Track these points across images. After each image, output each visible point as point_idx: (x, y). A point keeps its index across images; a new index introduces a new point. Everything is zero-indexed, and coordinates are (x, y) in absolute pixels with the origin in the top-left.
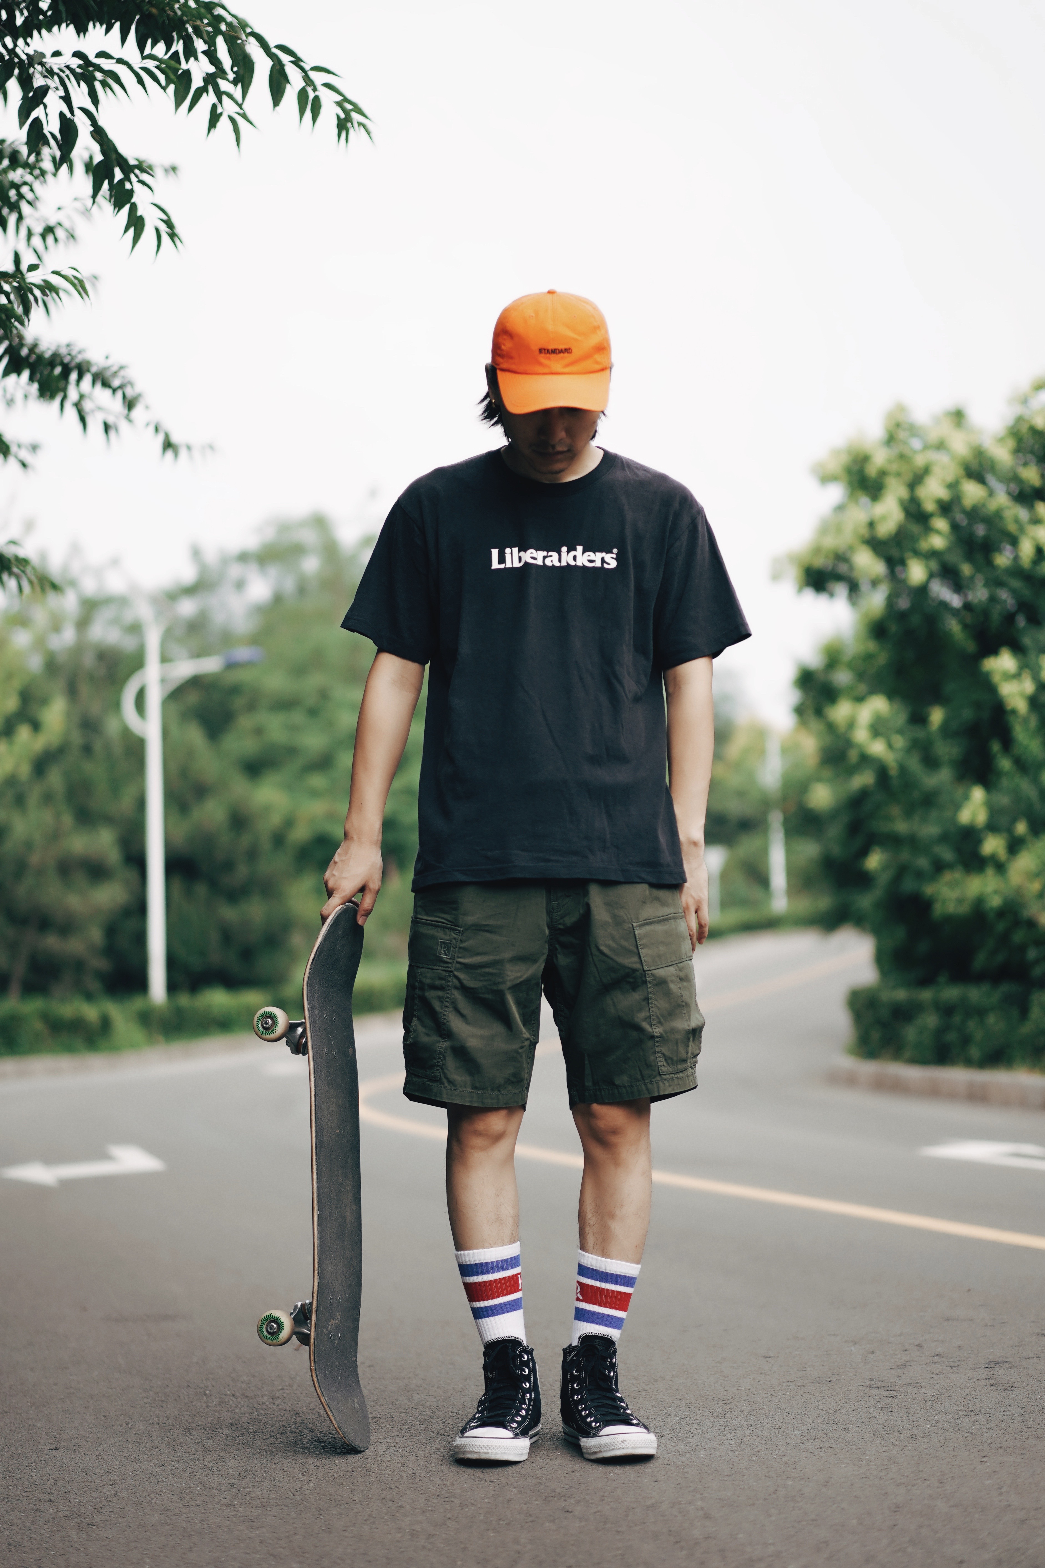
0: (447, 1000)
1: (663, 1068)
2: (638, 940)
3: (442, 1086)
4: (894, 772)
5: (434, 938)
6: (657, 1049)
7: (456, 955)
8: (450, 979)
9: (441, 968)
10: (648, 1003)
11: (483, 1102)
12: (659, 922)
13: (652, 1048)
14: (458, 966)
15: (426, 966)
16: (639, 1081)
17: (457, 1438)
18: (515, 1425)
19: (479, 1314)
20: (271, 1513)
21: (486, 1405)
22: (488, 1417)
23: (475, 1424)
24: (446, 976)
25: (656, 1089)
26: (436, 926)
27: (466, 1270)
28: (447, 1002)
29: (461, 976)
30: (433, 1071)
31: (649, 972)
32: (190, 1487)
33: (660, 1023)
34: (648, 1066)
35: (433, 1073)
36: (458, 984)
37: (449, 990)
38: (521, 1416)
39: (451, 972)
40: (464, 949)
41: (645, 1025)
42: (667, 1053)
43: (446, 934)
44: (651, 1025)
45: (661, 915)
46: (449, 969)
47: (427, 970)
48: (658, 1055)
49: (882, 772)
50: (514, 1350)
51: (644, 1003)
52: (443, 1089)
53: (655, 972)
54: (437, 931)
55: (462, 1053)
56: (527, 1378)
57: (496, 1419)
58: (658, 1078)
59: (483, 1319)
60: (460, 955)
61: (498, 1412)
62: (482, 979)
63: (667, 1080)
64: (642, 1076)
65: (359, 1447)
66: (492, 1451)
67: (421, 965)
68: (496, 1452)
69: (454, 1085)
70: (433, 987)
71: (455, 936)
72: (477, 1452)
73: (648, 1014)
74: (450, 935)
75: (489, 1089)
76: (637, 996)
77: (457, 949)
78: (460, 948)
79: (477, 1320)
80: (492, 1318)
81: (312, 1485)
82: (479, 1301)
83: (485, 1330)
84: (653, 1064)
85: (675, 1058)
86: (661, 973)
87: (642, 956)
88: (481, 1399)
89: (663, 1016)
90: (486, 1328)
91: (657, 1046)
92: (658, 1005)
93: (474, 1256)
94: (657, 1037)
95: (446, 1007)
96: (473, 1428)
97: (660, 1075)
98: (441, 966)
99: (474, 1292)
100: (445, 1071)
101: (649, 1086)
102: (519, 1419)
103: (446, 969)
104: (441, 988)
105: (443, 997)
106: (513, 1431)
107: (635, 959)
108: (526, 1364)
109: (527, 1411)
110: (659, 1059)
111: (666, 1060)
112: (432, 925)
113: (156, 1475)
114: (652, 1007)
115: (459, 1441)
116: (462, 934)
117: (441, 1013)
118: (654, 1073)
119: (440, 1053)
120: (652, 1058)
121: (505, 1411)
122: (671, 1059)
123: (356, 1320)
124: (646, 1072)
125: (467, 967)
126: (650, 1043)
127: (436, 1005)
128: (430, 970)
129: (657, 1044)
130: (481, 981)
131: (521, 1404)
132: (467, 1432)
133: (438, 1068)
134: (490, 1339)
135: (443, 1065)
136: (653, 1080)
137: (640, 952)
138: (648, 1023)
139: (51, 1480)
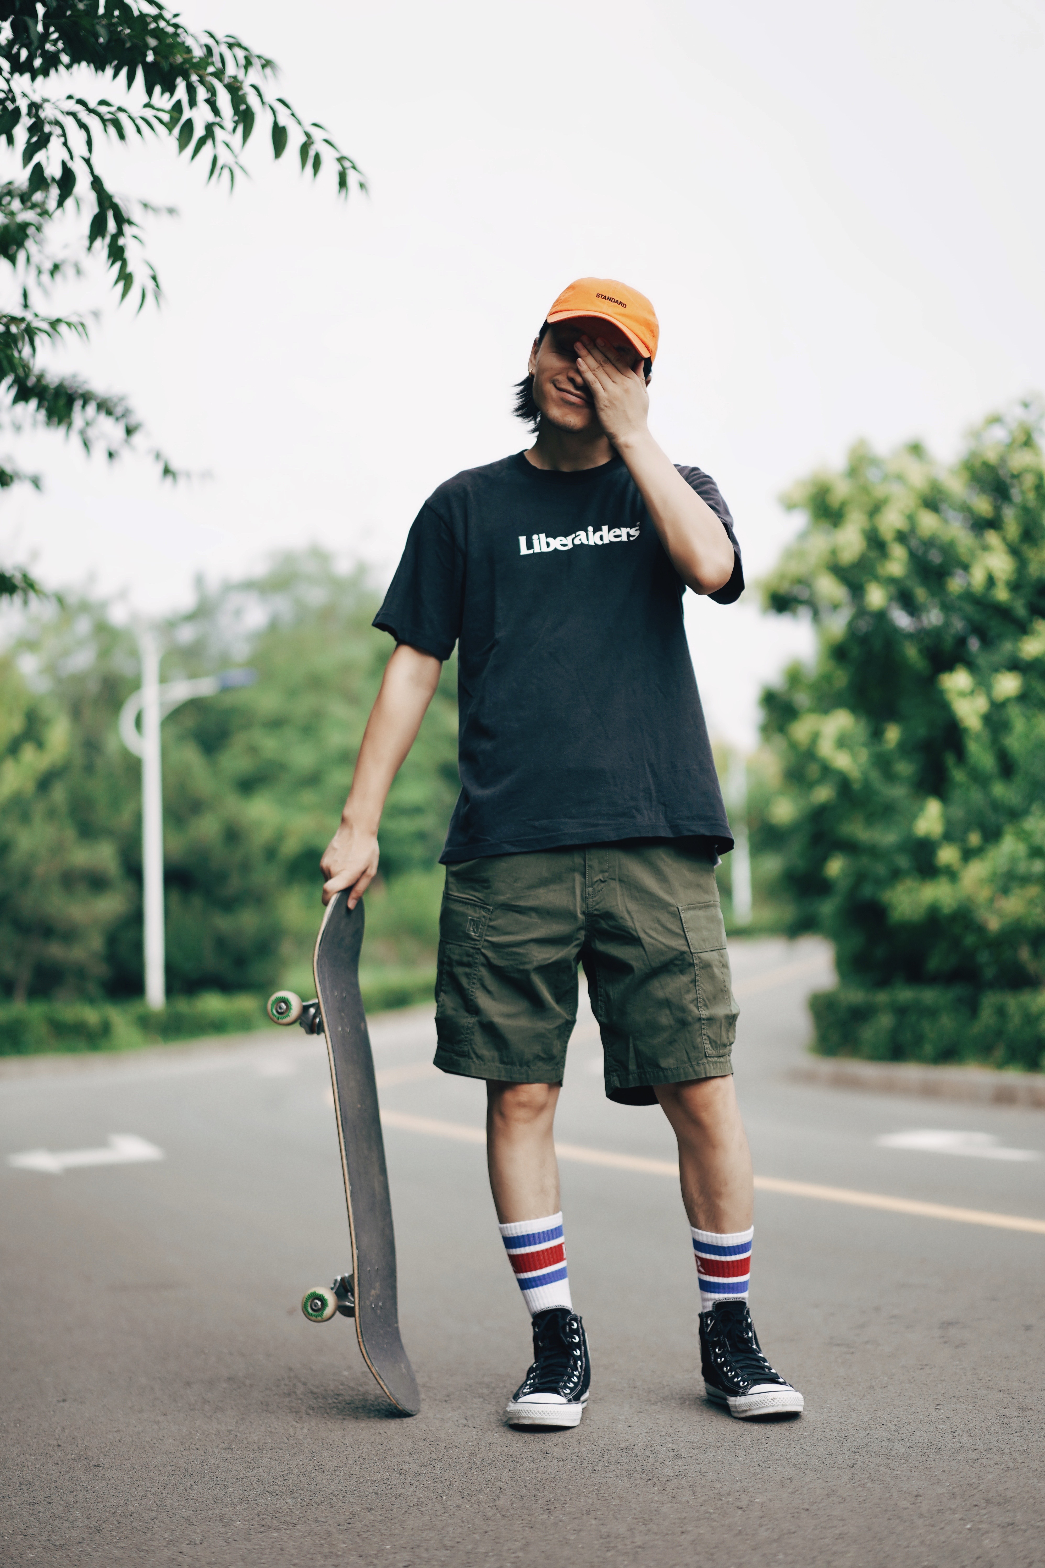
0: (475, 976)
1: (708, 1051)
2: (684, 923)
3: (471, 1060)
4: (857, 786)
5: (464, 915)
6: (704, 1032)
7: (484, 933)
8: (477, 956)
9: (469, 945)
10: (695, 986)
11: (511, 1077)
12: (700, 908)
13: (699, 1031)
14: (486, 944)
15: (454, 942)
16: (685, 1063)
17: (510, 1404)
18: (568, 1391)
19: (525, 1285)
20: (266, 1456)
21: (538, 1372)
22: (540, 1384)
23: (528, 1390)
24: (473, 953)
25: (703, 1071)
26: (466, 903)
27: (510, 1242)
28: (475, 978)
29: (489, 953)
30: (460, 1046)
31: (696, 955)
32: (190, 1433)
33: (706, 1005)
34: (695, 1048)
35: (461, 1048)
36: (485, 962)
37: (476, 967)
38: (573, 1382)
39: (479, 949)
40: (493, 927)
41: (692, 1007)
42: (712, 1036)
43: (475, 912)
44: (698, 1007)
45: (702, 901)
46: (477, 947)
47: (455, 946)
48: (704, 1037)
49: (844, 784)
50: (564, 1319)
51: (691, 985)
52: (472, 1064)
53: (701, 955)
54: (468, 908)
55: (490, 1029)
56: (578, 1346)
57: (548, 1385)
58: (705, 1060)
59: (532, 1290)
60: (488, 934)
61: (550, 1379)
62: (509, 958)
63: (713, 1063)
64: (689, 1058)
65: (412, 1411)
66: (547, 1417)
67: (450, 941)
68: (550, 1417)
69: (483, 1060)
70: (461, 964)
71: (485, 914)
72: (532, 1418)
73: (695, 996)
74: (480, 913)
75: (518, 1064)
76: (685, 979)
77: (486, 927)
78: (489, 926)
79: (525, 1291)
80: (540, 1288)
81: (305, 1431)
82: (526, 1271)
83: (534, 1300)
84: (700, 1046)
85: (719, 1042)
86: (705, 956)
87: (688, 938)
88: (532, 1366)
89: (709, 1000)
90: (535, 1298)
91: (704, 1029)
92: (705, 988)
93: (517, 1228)
94: (704, 1019)
95: (474, 983)
96: (526, 1394)
97: (706, 1056)
98: (469, 943)
99: (519, 1264)
100: (474, 1046)
101: (697, 1068)
102: (571, 1385)
103: (474, 946)
104: (469, 965)
105: (470, 974)
106: (566, 1397)
107: (683, 942)
108: (576, 1332)
109: (579, 1378)
110: (705, 1041)
111: (710, 1043)
112: (463, 902)
113: (158, 1423)
114: (699, 990)
115: (512, 1407)
116: (492, 913)
117: (468, 989)
118: (700, 1055)
119: (468, 1028)
120: (699, 1040)
121: (556, 1377)
122: (716, 1042)
123: (394, 1288)
124: (693, 1054)
125: (495, 946)
126: (697, 1026)
127: (464, 981)
128: (458, 947)
129: (703, 1027)
130: (508, 960)
131: (573, 1370)
132: (520, 1397)
133: (466, 1043)
134: (539, 1309)
135: (471, 1040)
136: (700, 1062)
137: (687, 934)
138: (695, 1006)
139: (59, 1428)
